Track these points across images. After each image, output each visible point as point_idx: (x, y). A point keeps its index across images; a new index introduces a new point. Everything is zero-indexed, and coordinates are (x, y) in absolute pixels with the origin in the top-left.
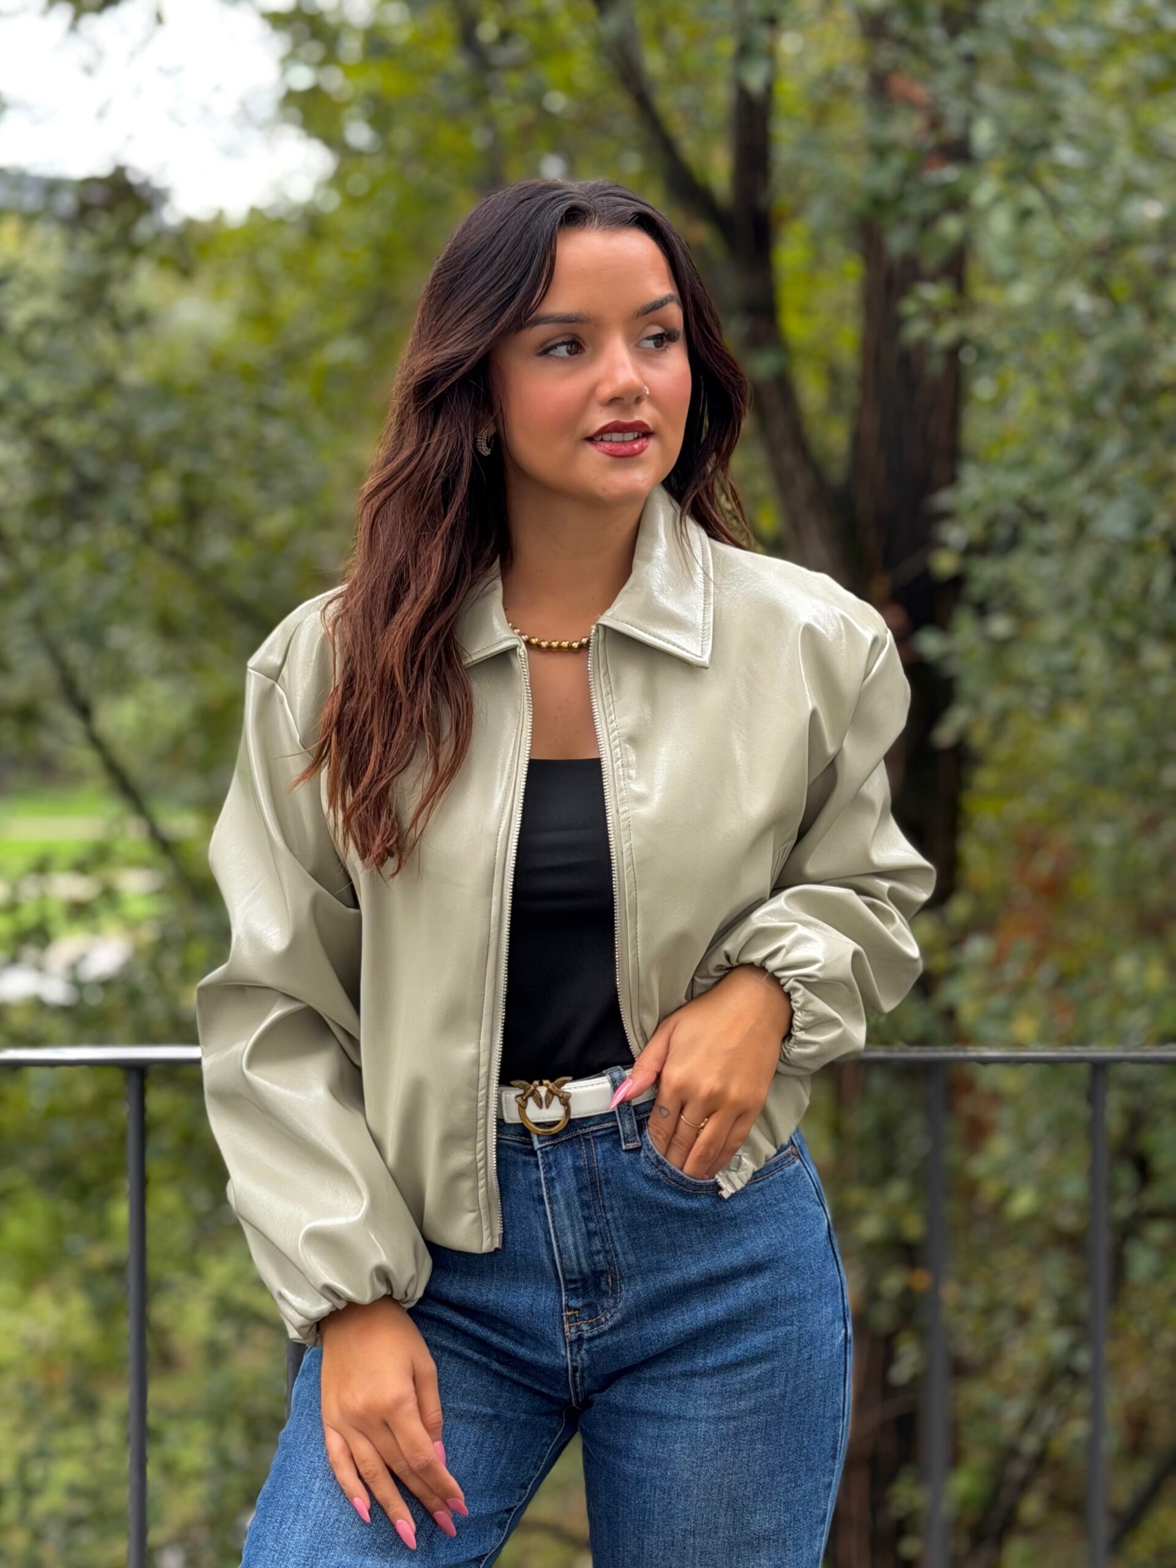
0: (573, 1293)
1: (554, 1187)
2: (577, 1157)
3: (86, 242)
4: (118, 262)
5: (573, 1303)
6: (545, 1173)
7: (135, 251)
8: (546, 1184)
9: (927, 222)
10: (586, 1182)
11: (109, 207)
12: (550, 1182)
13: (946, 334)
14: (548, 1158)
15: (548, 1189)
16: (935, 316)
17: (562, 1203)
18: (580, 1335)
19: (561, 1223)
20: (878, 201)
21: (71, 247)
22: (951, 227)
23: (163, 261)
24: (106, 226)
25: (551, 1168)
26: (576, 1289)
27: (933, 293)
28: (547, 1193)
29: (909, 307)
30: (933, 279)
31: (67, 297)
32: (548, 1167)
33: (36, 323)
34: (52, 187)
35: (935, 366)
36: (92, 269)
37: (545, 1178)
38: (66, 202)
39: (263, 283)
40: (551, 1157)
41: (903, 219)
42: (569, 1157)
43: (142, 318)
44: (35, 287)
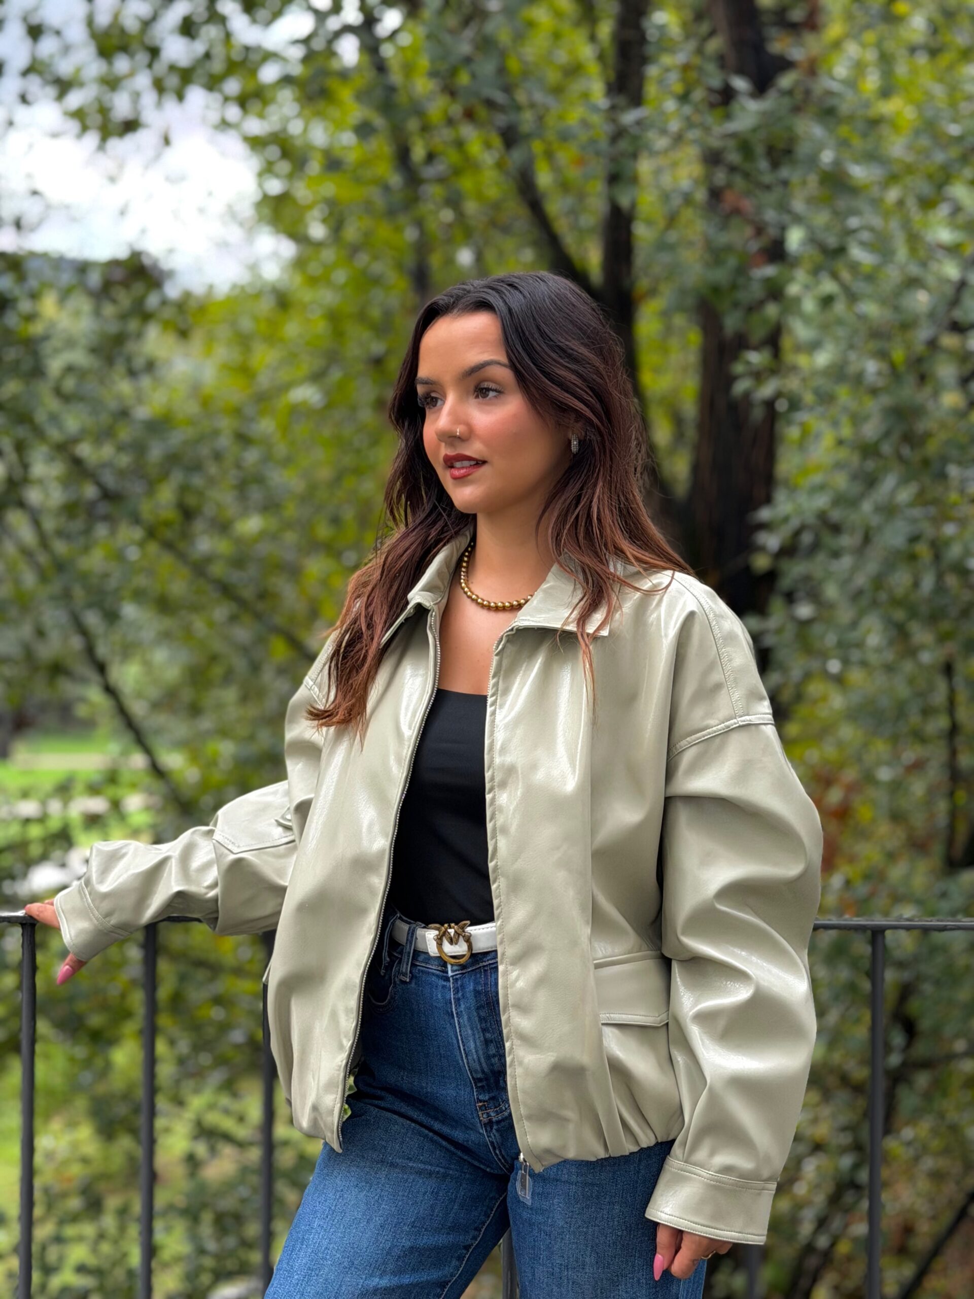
0: (481, 1089)
1: (460, 1005)
2: (476, 983)
3: (109, 310)
4: (133, 325)
5: (481, 1097)
6: (454, 994)
7: (146, 317)
8: (455, 1002)
9: (754, 308)
10: (483, 1002)
11: (126, 284)
12: (458, 1000)
13: (767, 390)
14: (457, 983)
15: (456, 1006)
16: (758, 376)
17: (466, 1017)
18: (489, 1119)
19: (466, 1033)
20: (716, 290)
21: (97, 312)
22: (772, 310)
23: (167, 325)
24: (124, 299)
25: (458, 991)
26: (482, 1087)
27: (756, 358)
28: (456, 1010)
29: (738, 368)
30: (756, 348)
31: (94, 350)
32: (457, 991)
33: (70, 369)
34: (83, 268)
35: (758, 414)
36: (113, 328)
37: (454, 998)
38: (95, 279)
39: (244, 341)
40: (459, 983)
41: (736, 305)
42: (472, 984)
43: (151, 366)
44: (70, 343)
